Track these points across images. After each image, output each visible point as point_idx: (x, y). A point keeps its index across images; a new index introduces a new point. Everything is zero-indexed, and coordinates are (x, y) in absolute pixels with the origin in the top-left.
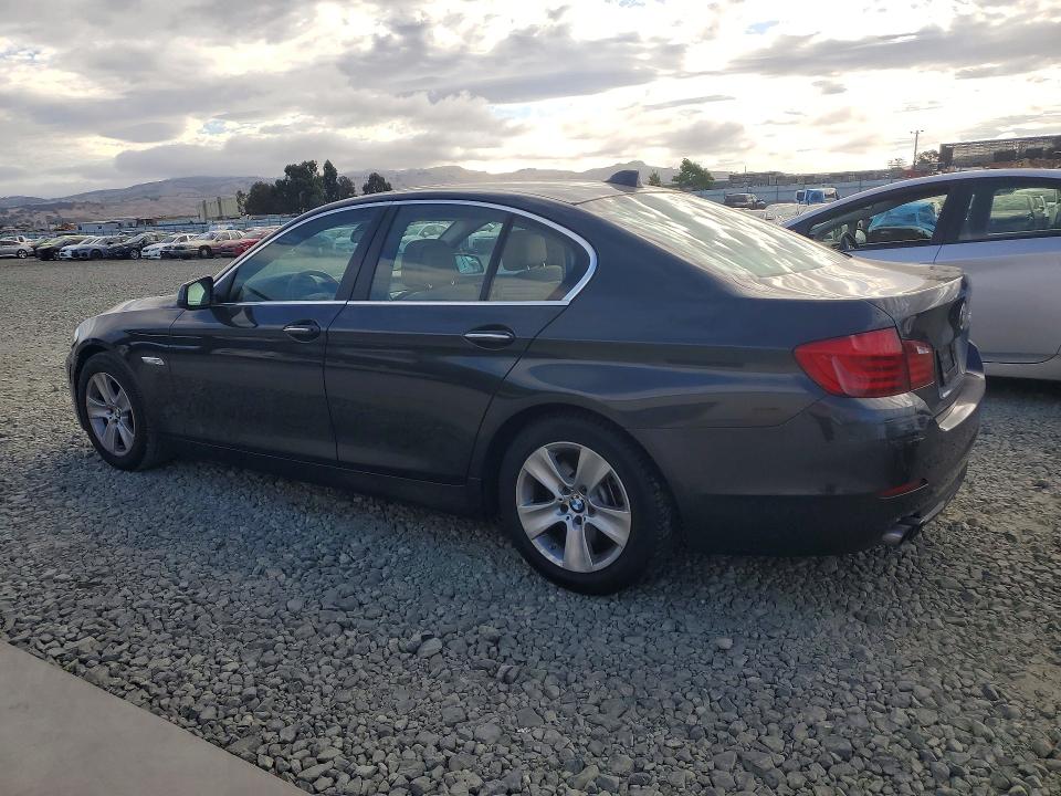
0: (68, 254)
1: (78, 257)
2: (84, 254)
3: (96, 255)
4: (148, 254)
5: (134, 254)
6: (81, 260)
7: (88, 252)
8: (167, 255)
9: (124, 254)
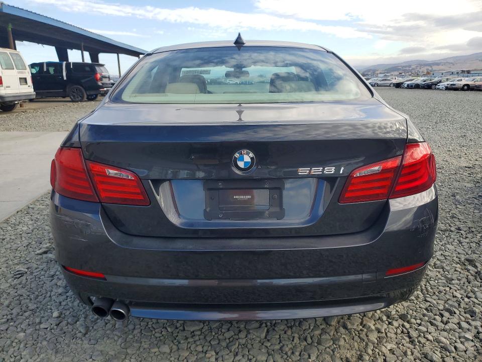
0: (406, 86)
1: (410, 87)
2: (412, 86)
3: (417, 87)
4: (439, 87)
5: (433, 87)
6: (410, 88)
7: (414, 85)
8: (447, 89)
9: (429, 87)
